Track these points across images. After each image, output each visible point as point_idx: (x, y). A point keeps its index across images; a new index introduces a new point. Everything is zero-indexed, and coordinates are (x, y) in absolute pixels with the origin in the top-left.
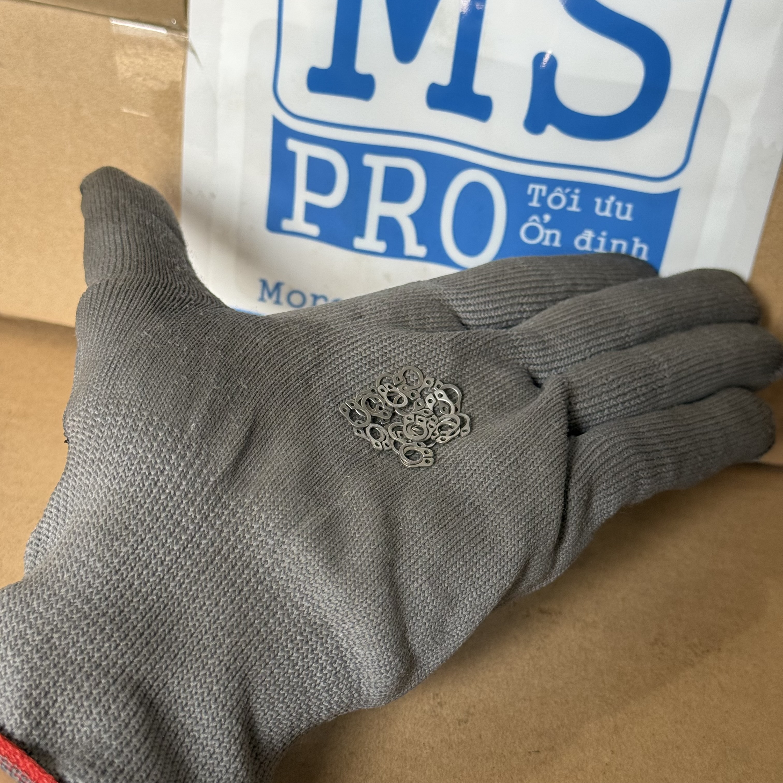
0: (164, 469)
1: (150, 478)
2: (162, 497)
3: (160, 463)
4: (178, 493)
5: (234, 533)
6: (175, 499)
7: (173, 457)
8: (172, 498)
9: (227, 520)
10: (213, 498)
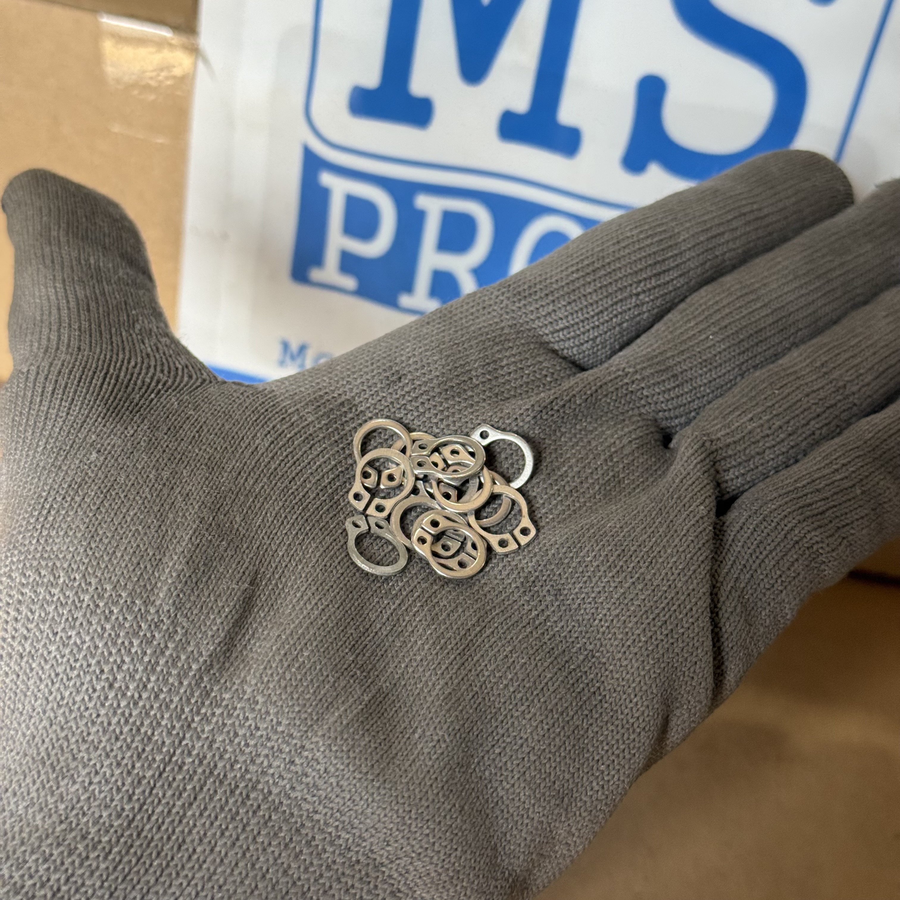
0: (123, 661)
1: (104, 677)
2: (123, 704)
3: (116, 654)
4: (145, 695)
5: (231, 741)
6: (141, 704)
7: (136, 642)
8: (136, 704)
9: (220, 722)
10: (196, 694)
